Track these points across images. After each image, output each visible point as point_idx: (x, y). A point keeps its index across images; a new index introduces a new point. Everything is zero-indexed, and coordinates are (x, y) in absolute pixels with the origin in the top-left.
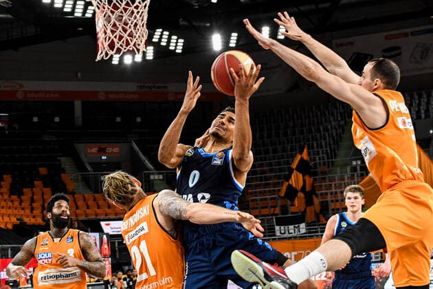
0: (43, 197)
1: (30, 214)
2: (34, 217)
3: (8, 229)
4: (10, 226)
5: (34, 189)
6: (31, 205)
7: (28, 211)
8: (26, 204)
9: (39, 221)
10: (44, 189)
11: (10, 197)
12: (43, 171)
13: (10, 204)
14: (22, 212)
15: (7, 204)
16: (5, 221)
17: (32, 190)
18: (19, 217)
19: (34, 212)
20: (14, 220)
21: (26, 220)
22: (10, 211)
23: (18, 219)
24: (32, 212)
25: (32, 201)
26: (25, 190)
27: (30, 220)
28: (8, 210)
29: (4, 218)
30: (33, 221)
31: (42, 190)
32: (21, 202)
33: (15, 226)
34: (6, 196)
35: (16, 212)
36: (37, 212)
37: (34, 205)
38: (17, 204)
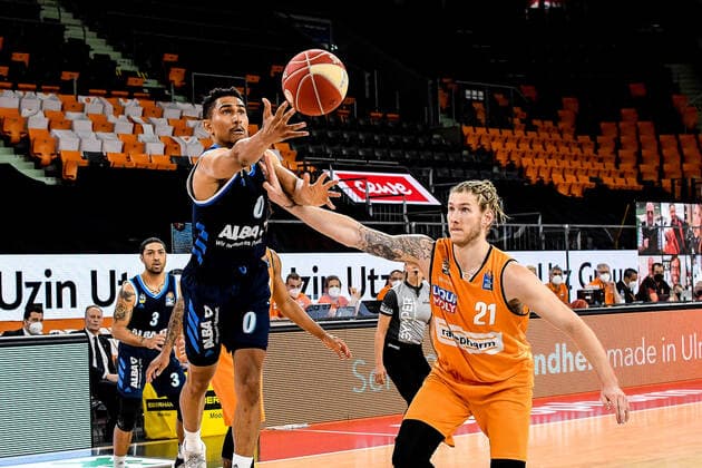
0: (638, 138)
1: (613, 169)
2: (622, 176)
3: (573, 196)
4: (577, 193)
5: (621, 124)
6: (615, 152)
7: (610, 165)
8: (605, 151)
9: (632, 182)
10: (639, 123)
11: (575, 138)
12: (638, 90)
13: (576, 151)
14: (599, 166)
15: (570, 151)
16: (568, 181)
17: (617, 126)
18: (594, 176)
19: (621, 166)
20: (585, 180)
21: (608, 181)
22: (576, 164)
23: (591, 179)
24: (617, 167)
25: (618, 145)
26: (603, 125)
27: (614, 181)
28: (573, 162)
29: (567, 176)
30: (620, 182)
31: (636, 125)
32: (597, 147)
33: (586, 191)
34: (568, 137)
35: (587, 165)
36: (627, 166)
37: (621, 152)
38: (589, 151)
